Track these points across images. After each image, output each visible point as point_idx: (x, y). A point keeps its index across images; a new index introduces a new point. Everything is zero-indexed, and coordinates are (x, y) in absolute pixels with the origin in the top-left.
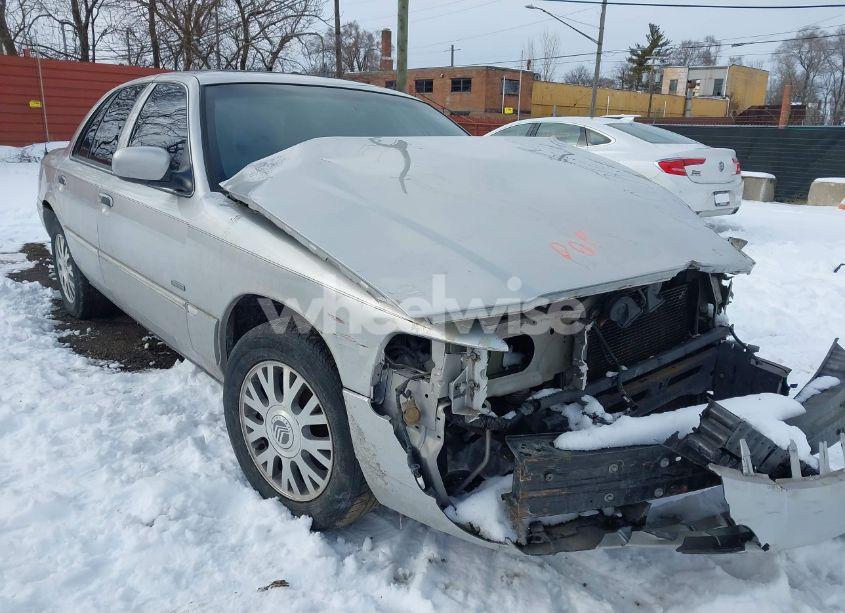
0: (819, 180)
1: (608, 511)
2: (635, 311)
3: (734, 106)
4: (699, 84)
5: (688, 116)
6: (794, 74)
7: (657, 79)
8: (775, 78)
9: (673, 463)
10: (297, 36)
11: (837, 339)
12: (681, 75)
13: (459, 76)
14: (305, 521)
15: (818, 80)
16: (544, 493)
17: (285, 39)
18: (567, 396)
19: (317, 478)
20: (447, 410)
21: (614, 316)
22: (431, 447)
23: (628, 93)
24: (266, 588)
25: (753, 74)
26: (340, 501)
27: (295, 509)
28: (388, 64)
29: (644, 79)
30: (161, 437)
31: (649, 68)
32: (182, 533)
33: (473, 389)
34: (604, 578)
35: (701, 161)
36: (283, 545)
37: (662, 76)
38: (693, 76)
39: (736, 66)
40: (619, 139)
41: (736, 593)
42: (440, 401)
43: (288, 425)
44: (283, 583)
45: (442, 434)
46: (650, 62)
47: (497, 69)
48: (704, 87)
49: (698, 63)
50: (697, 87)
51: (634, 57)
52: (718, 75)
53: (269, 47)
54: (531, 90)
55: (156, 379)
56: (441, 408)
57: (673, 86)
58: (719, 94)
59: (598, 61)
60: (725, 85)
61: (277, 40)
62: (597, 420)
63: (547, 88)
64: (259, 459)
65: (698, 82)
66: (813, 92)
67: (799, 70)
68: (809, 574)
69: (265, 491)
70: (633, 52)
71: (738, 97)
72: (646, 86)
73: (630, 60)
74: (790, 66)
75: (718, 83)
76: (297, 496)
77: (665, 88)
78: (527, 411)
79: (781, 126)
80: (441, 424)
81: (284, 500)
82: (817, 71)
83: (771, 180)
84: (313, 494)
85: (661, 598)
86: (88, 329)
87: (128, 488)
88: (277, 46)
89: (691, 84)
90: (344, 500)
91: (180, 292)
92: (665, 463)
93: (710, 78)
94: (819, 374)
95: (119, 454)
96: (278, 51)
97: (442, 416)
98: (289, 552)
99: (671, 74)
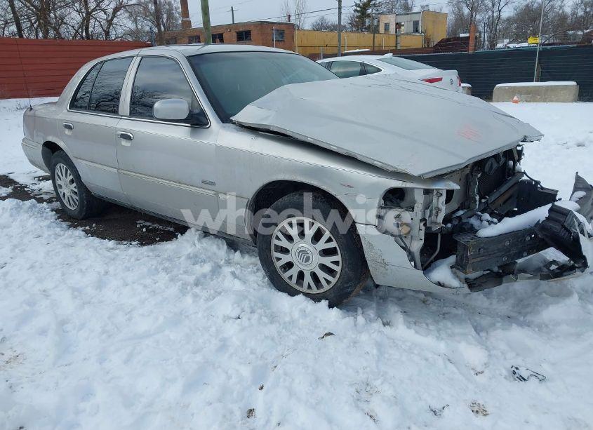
0: (497, 86)
1: (496, 269)
2: (495, 166)
3: (427, 40)
4: (403, 25)
5: (399, 48)
6: (463, 14)
7: (376, 23)
8: (451, 17)
9: (531, 238)
10: (124, 7)
11: (577, 173)
12: (391, 20)
13: (241, 30)
14: (324, 303)
15: (478, 17)
16: (479, 259)
17: (116, 10)
18: (470, 213)
19: (329, 278)
20: (425, 225)
21: (487, 169)
22: (417, 246)
23: (357, 34)
24: (323, 337)
25: (437, 16)
26: (348, 287)
27: (316, 298)
28: (187, 24)
29: (367, 24)
30: (204, 276)
31: (369, 16)
32: (260, 319)
33: (437, 212)
34: (487, 309)
35: (440, 80)
36: (316, 317)
37: (379, 21)
38: (400, 19)
39: (425, 12)
40: (387, 69)
41: (558, 303)
42: (421, 221)
43: (309, 252)
44: (330, 334)
45: (423, 238)
46: (369, 11)
47: (267, 22)
48: (407, 27)
49: (401, 11)
50: (403, 27)
51: (358, 9)
52: (416, 18)
53: (105, 17)
54: (293, 37)
55: (175, 246)
56: (422, 224)
57: (387, 26)
58: (417, 31)
59: (340, 13)
60: (420, 24)
61: (110, 11)
62: (490, 223)
63: (304, 34)
64: (286, 276)
65: (403, 23)
66: (476, 26)
67: (466, 11)
68: (582, 293)
69: (292, 292)
70: (357, 5)
71: (430, 33)
72: (368, 29)
73: (356, 11)
74: (460, 9)
75: (416, 24)
76: (315, 291)
77: (382, 29)
78: (456, 223)
79: (471, 52)
80: (423, 233)
81: (306, 295)
82: (477, 11)
83: (469, 88)
84: (326, 287)
85: (520, 313)
86: (94, 225)
87: (210, 303)
88: (111, 15)
89: (398, 25)
90: (350, 286)
91: (210, 187)
92: (528, 238)
93: (411, 21)
94: (574, 191)
95: (189, 288)
96: (112, 19)
97: (423, 228)
98: (321, 321)
99: (384, 19)
